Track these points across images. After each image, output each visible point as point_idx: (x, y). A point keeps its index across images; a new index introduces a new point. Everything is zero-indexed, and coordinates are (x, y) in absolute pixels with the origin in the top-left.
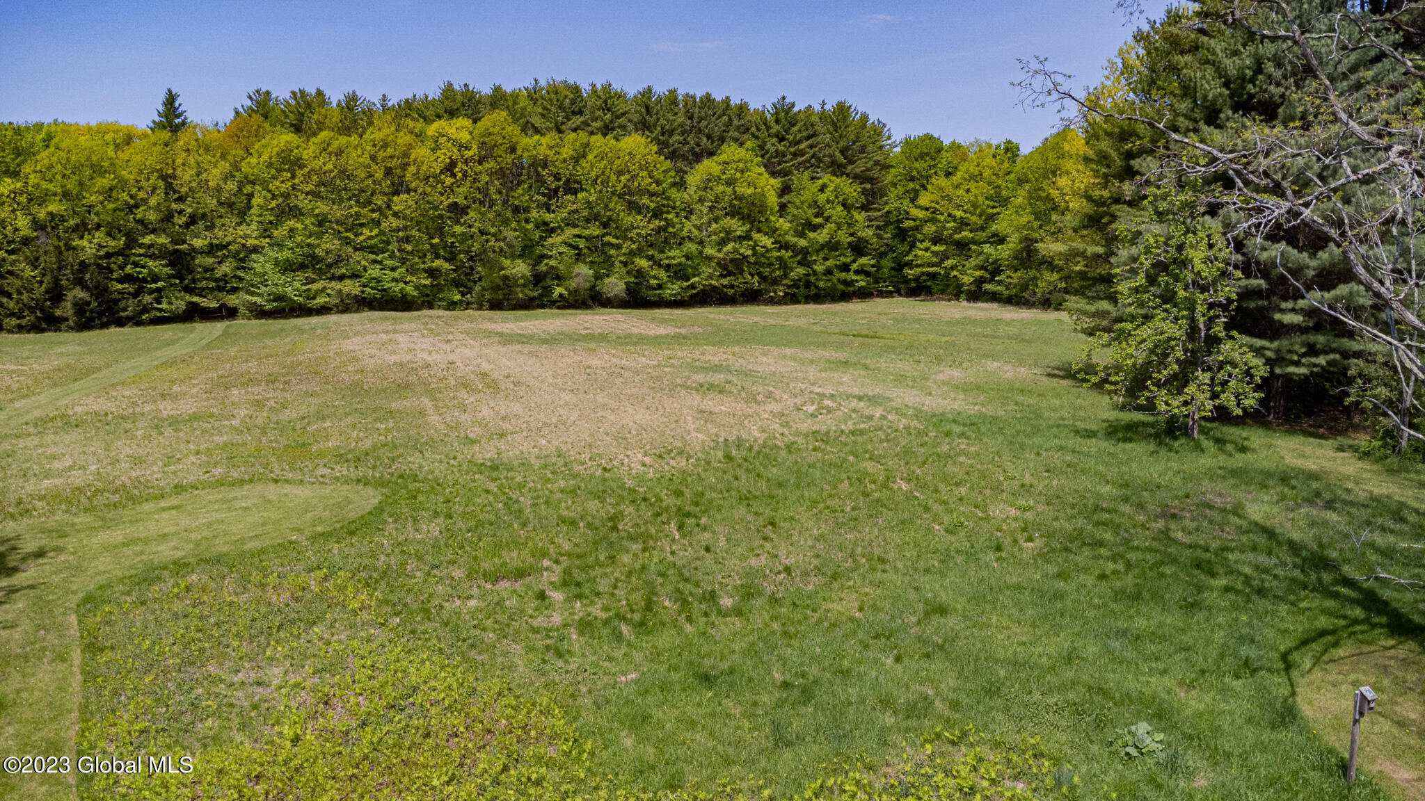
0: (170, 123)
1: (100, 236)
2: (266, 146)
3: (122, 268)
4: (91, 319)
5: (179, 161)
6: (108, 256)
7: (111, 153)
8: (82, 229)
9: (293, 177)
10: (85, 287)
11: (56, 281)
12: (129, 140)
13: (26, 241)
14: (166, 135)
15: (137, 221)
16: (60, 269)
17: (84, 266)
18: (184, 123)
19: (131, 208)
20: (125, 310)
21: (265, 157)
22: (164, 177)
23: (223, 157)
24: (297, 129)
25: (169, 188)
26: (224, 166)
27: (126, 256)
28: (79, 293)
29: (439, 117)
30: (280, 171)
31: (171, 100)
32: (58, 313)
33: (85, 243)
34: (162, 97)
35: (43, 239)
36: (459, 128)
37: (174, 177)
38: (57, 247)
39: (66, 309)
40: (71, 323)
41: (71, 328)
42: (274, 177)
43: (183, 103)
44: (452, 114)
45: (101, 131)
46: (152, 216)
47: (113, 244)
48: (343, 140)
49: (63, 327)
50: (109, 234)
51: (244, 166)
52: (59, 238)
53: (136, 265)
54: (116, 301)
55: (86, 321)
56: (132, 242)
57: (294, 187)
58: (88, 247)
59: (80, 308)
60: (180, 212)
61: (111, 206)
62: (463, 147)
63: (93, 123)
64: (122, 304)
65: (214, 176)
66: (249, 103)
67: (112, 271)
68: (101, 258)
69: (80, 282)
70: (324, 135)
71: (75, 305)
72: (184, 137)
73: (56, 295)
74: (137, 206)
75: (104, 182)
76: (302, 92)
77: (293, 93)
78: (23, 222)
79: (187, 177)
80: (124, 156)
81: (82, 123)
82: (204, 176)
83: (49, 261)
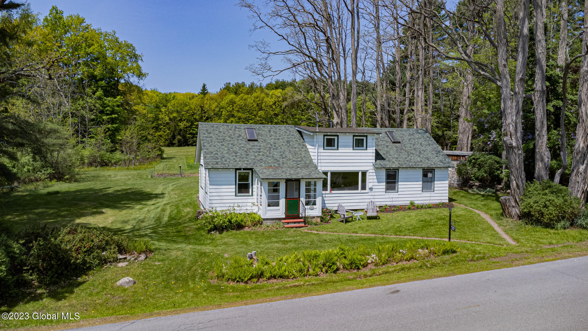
0: (204, 92)
1: (185, 122)
2: (227, 98)
3: (189, 131)
4: (182, 144)
5: (205, 103)
6: (186, 127)
7: (189, 101)
8: (181, 120)
9: (233, 106)
10: (181, 136)
11: (174, 134)
12: (193, 97)
13: (167, 123)
14: (202, 96)
15: (194, 119)
16: (175, 131)
17: (181, 130)
18: (207, 92)
19: (193, 115)
20: (189, 142)
21: (226, 101)
22: (201, 107)
23: (216, 101)
24: (236, 93)
25: (202, 110)
26: (216, 104)
27: (191, 128)
28: (179, 137)
29: (273, 89)
30: (229, 105)
31: (204, 86)
32: (174, 142)
33: (181, 124)
34: (202, 85)
35: (171, 123)
36: (278, 92)
37: (203, 107)
38: (175, 125)
39: (176, 141)
40: (177, 145)
41: (177, 146)
42: (228, 107)
43: (207, 87)
44: (277, 88)
45: (186, 94)
46: (197, 117)
47: (188, 124)
48: (246, 96)
49: (175, 146)
50: (187, 122)
51: (221, 104)
52: (175, 123)
53: (193, 130)
54: (188, 139)
55: (180, 145)
56: (192, 124)
57: (233, 109)
58: (182, 125)
59: (179, 141)
60: (205, 116)
61: (188, 114)
62: (279, 97)
63: (184, 93)
64: (189, 141)
65: (213, 106)
66: (224, 86)
67: (187, 132)
68: (185, 128)
69: (179, 134)
70: (241, 95)
71: (178, 140)
72: (207, 96)
73: (174, 137)
74: (194, 115)
75: (187, 108)
76: (238, 83)
77: (236, 83)
78: (167, 118)
79: (207, 107)
80: (192, 101)
81: (181, 93)
82: (211, 107)
83: (172, 129)
